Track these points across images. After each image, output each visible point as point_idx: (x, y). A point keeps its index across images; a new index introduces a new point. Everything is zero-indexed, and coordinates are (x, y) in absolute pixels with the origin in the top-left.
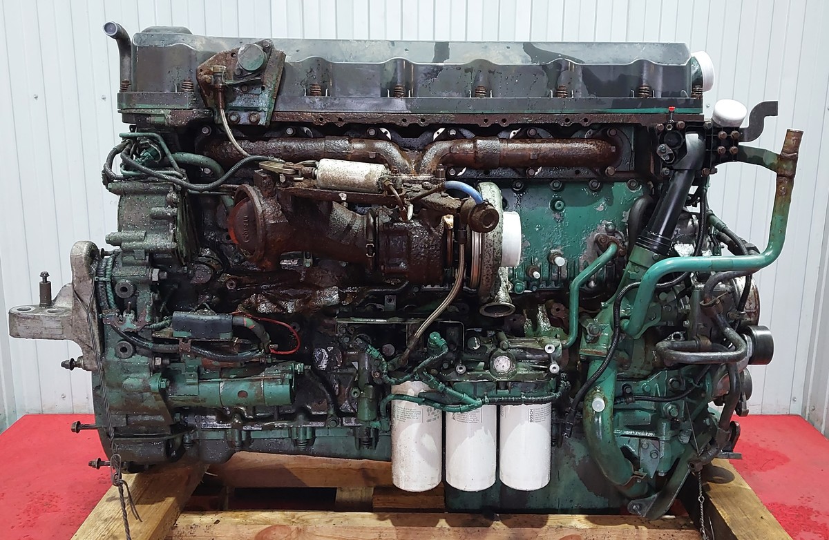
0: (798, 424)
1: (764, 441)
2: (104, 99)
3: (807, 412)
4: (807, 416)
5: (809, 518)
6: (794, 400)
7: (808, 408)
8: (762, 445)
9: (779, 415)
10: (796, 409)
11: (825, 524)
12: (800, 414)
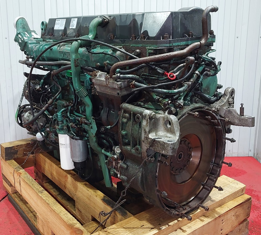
0: (251, 160)
1: (238, 166)
3: (255, 155)
4: (255, 157)
5: (252, 193)
6: (250, 151)
7: (255, 153)
8: (237, 168)
9: (244, 157)
10: (251, 154)
11: (258, 195)
12: (253, 156)
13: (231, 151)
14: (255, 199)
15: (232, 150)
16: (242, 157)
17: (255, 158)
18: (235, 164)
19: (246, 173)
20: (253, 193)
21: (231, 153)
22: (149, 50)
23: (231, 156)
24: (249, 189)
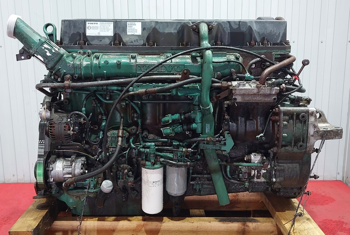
14: (347, 233)
16: (328, 181)
17: (344, 182)
18: (321, 190)
19: (334, 200)
20: (344, 226)
22: (276, 55)
24: (339, 221)
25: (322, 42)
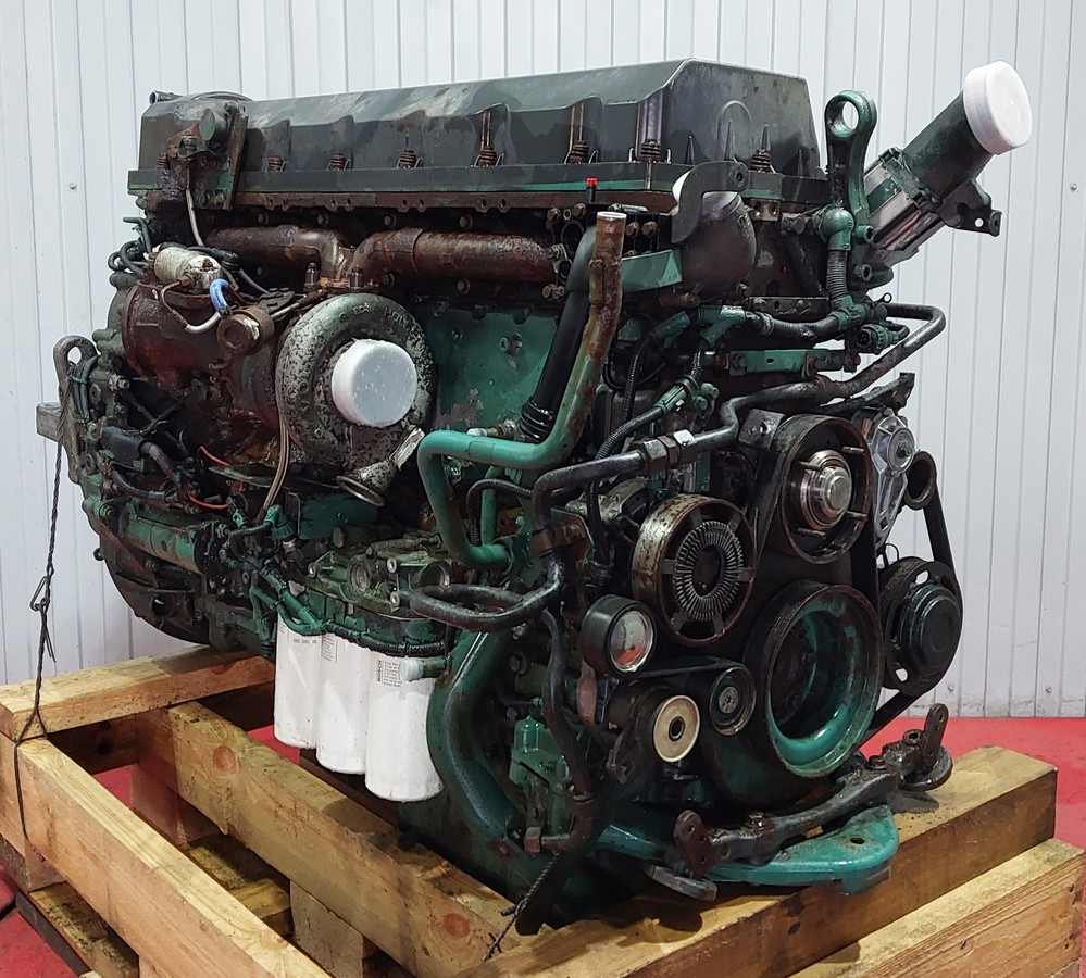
2: (73, 188)
13: (1055, 691)
15: (1061, 685)
21: (1057, 698)
23: (1056, 715)
25: (1073, 189)
